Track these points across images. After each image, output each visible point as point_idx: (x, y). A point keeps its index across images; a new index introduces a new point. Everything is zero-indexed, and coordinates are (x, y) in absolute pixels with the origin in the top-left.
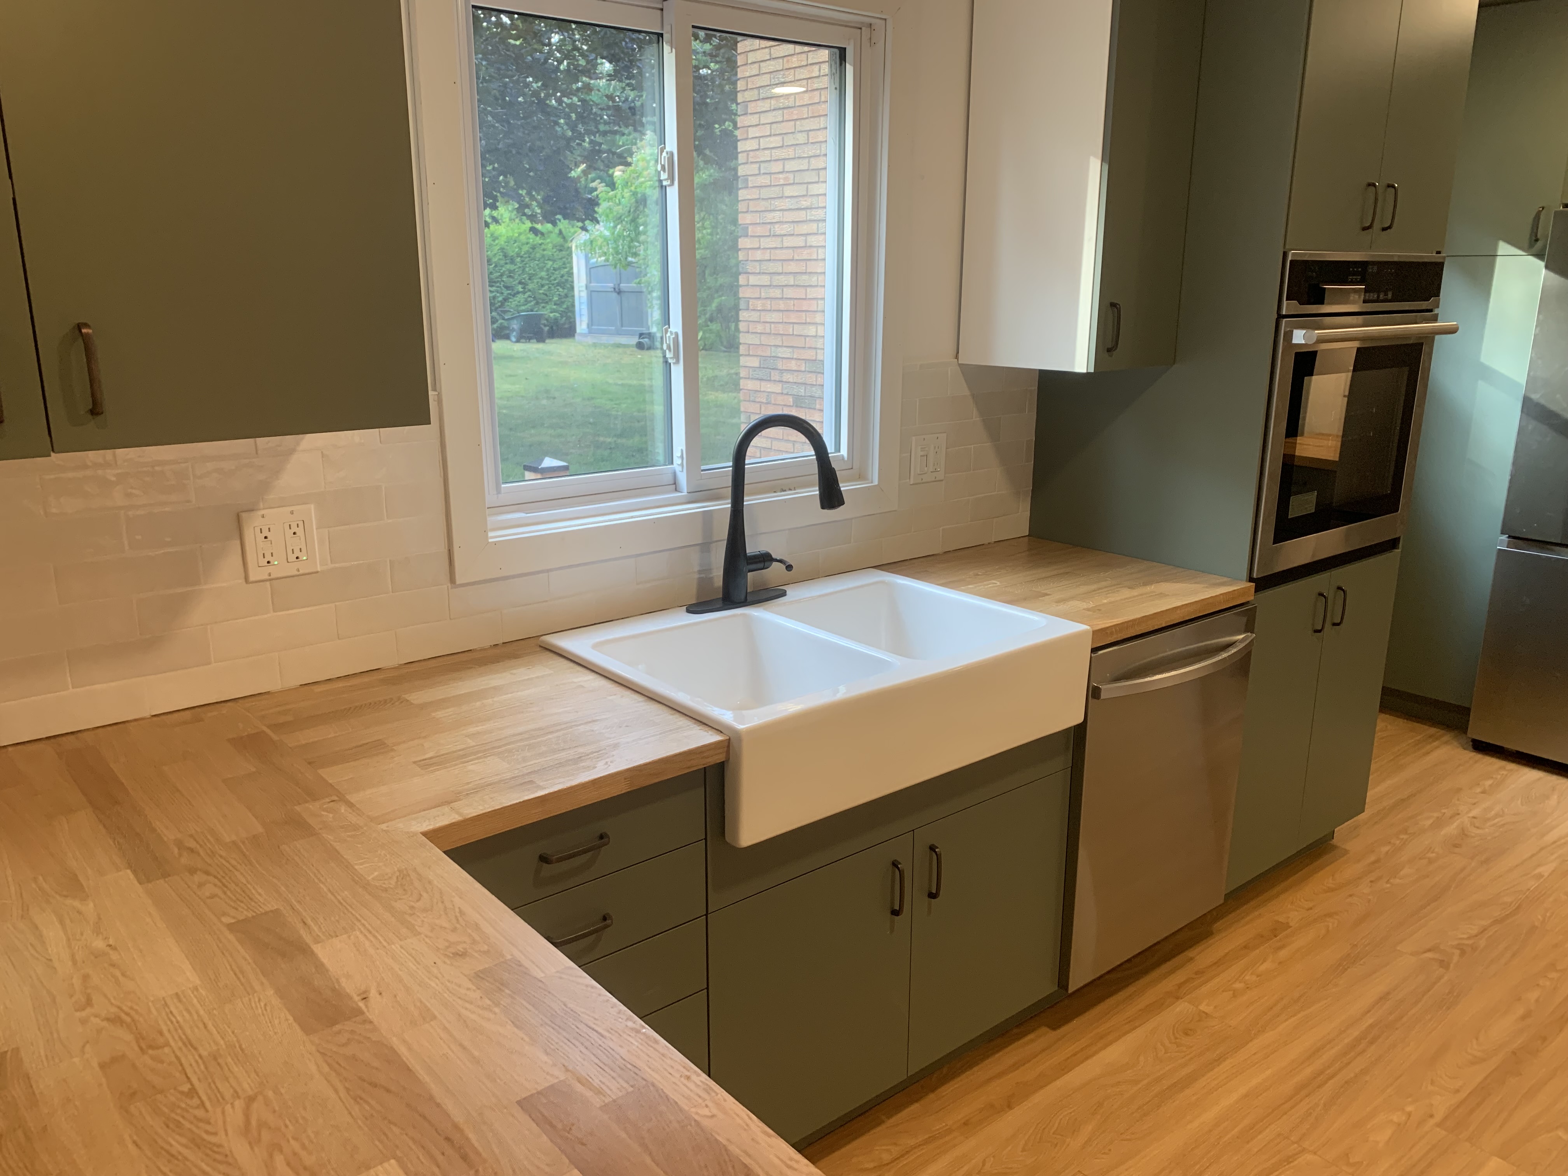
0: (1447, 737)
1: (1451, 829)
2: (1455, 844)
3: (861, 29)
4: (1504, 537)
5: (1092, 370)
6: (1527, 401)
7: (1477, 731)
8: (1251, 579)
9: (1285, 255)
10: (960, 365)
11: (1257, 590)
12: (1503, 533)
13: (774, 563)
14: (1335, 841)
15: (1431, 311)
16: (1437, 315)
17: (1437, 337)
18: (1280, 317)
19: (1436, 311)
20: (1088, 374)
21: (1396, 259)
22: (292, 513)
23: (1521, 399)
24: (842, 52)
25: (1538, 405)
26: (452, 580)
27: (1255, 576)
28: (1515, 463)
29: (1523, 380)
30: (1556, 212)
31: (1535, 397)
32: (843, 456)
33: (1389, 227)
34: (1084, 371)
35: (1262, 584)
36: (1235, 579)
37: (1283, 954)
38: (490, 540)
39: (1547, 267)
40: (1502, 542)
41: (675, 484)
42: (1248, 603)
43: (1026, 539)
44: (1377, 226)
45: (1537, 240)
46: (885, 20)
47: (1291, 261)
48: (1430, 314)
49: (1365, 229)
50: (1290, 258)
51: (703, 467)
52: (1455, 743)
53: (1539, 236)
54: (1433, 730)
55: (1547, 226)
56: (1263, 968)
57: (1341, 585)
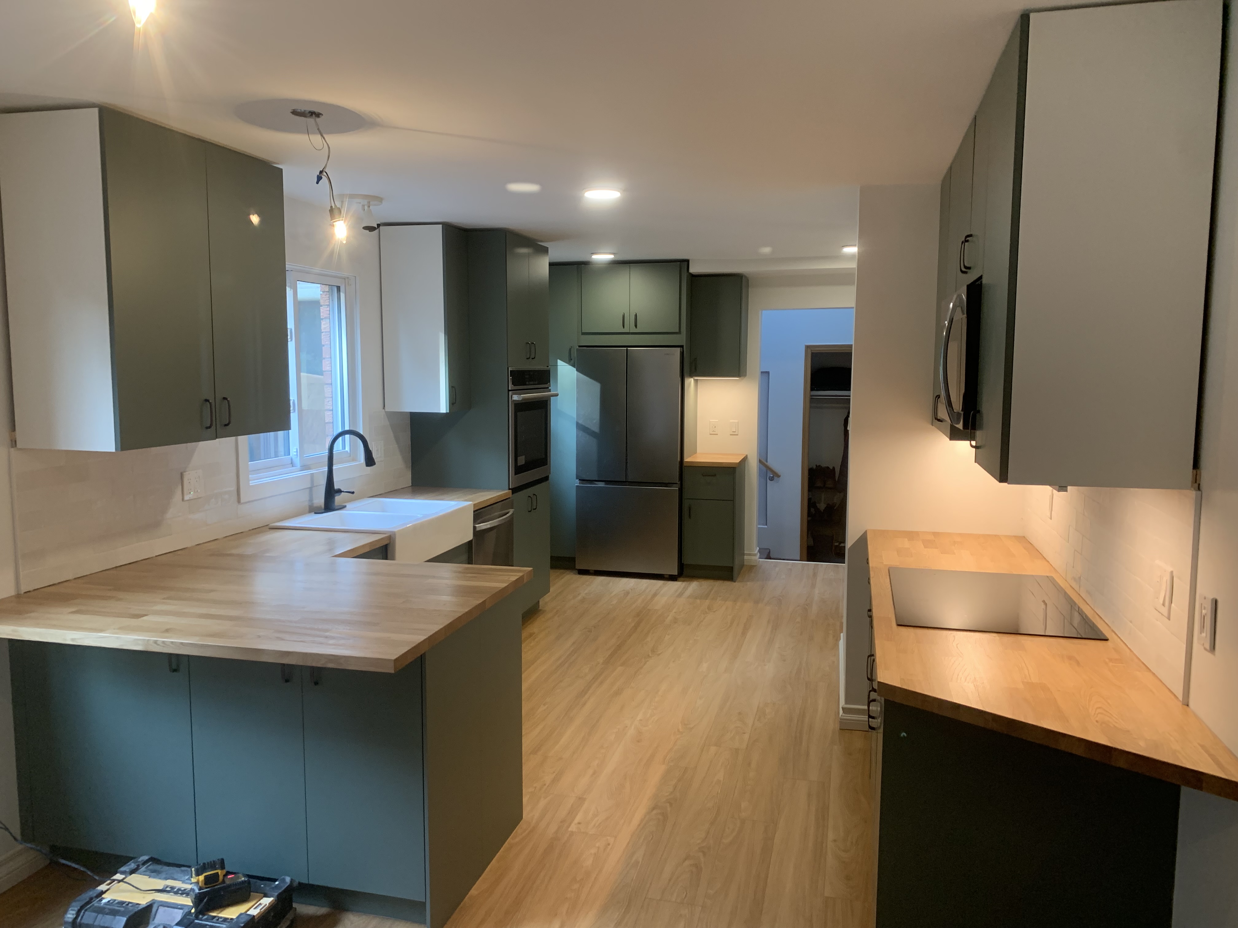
0: (568, 572)
1: (580, 597)
2: (583, 601)
3: (345, 279)
4: (577, 481)
5: (448, 412)
6: (577, 424)
7: (578, 567)
8: (509, 489)
9: (508, 368)
10: (386, 412)
11: (513, 493)
12: (577, 478)
13: (343, 493)
14: (540, 608)
15: (548, 388)
16: (550, 389)
17: (551, 398)
18: (509, 391)
19: (550, 388)
20: (447, 413)
21: (537, 369)
22: (196, 472)
23: (575, 423)
24: (339, 288)
25: (582, 425)
26: (239, 501)
27: (510, 488)
28: (577, 450)
29: (575, 416)
30: (577, 349)
31: (580, 422)
32: (347, 451)
33: (535, 358)
34: (445, 412)
35: (515, 490)
36: (503, 490)
37: (536, 640)
38: (250, 485)
39: (577, 370)
40: (577, 483)
41: (292, 463)
42: (509, 498)
43: (411, 487)
44: (531, 358)
45: (571, 360)
46: (355, 277)
47: (510, 371)
48: (547, 389)
49: (527, 359)
50: (510, 370)
51: (305, 456)
52: (572, 573)
53: (572, 358)
54: (562, 571)
55: (574, 354)
56: (531, 645)
57: (534, 493)
